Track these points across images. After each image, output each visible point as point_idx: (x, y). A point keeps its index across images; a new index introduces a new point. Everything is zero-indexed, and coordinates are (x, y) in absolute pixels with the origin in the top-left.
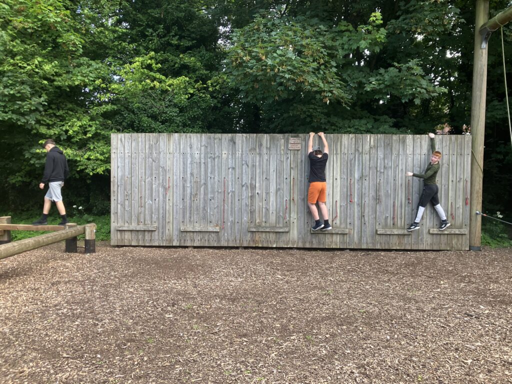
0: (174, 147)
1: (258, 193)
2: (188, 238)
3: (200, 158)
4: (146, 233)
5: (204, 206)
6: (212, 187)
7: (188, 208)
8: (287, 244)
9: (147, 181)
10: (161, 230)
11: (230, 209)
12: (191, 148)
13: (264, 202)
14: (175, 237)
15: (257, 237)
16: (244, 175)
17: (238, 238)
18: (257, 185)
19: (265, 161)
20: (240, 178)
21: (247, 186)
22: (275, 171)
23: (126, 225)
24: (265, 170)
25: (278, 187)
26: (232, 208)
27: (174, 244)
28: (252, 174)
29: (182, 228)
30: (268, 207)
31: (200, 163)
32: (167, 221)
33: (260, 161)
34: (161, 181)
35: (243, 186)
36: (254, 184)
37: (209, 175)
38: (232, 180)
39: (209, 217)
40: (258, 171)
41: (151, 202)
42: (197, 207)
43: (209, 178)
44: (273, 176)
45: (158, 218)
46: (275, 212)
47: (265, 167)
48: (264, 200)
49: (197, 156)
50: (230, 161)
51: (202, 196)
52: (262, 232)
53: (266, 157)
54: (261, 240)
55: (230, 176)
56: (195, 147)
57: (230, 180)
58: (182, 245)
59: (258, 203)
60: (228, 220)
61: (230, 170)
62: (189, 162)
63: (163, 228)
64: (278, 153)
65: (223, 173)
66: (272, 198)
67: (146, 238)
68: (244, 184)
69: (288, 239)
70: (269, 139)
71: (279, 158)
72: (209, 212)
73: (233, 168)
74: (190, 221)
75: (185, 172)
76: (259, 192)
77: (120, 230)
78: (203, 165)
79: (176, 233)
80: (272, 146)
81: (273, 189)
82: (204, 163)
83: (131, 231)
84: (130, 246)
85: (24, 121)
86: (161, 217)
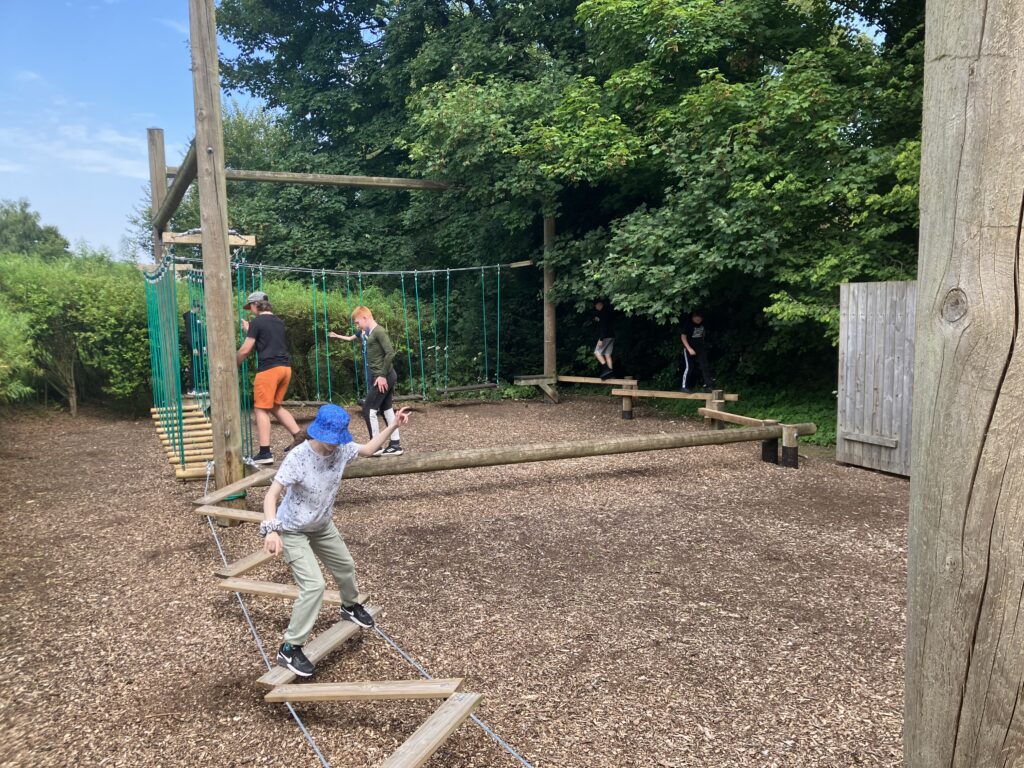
4: (883, 450)
9: (886, 361)
10: (904, 450)
23: (857, 432)
34: (906, 364)
41: (891, 399)
45: (900, 427)
63: (907, 446)
67: (883, 458)
77: (848, 440)
83: (863, 443)
84: (861, 467)
85: (751, 267)
86: (904, 426)
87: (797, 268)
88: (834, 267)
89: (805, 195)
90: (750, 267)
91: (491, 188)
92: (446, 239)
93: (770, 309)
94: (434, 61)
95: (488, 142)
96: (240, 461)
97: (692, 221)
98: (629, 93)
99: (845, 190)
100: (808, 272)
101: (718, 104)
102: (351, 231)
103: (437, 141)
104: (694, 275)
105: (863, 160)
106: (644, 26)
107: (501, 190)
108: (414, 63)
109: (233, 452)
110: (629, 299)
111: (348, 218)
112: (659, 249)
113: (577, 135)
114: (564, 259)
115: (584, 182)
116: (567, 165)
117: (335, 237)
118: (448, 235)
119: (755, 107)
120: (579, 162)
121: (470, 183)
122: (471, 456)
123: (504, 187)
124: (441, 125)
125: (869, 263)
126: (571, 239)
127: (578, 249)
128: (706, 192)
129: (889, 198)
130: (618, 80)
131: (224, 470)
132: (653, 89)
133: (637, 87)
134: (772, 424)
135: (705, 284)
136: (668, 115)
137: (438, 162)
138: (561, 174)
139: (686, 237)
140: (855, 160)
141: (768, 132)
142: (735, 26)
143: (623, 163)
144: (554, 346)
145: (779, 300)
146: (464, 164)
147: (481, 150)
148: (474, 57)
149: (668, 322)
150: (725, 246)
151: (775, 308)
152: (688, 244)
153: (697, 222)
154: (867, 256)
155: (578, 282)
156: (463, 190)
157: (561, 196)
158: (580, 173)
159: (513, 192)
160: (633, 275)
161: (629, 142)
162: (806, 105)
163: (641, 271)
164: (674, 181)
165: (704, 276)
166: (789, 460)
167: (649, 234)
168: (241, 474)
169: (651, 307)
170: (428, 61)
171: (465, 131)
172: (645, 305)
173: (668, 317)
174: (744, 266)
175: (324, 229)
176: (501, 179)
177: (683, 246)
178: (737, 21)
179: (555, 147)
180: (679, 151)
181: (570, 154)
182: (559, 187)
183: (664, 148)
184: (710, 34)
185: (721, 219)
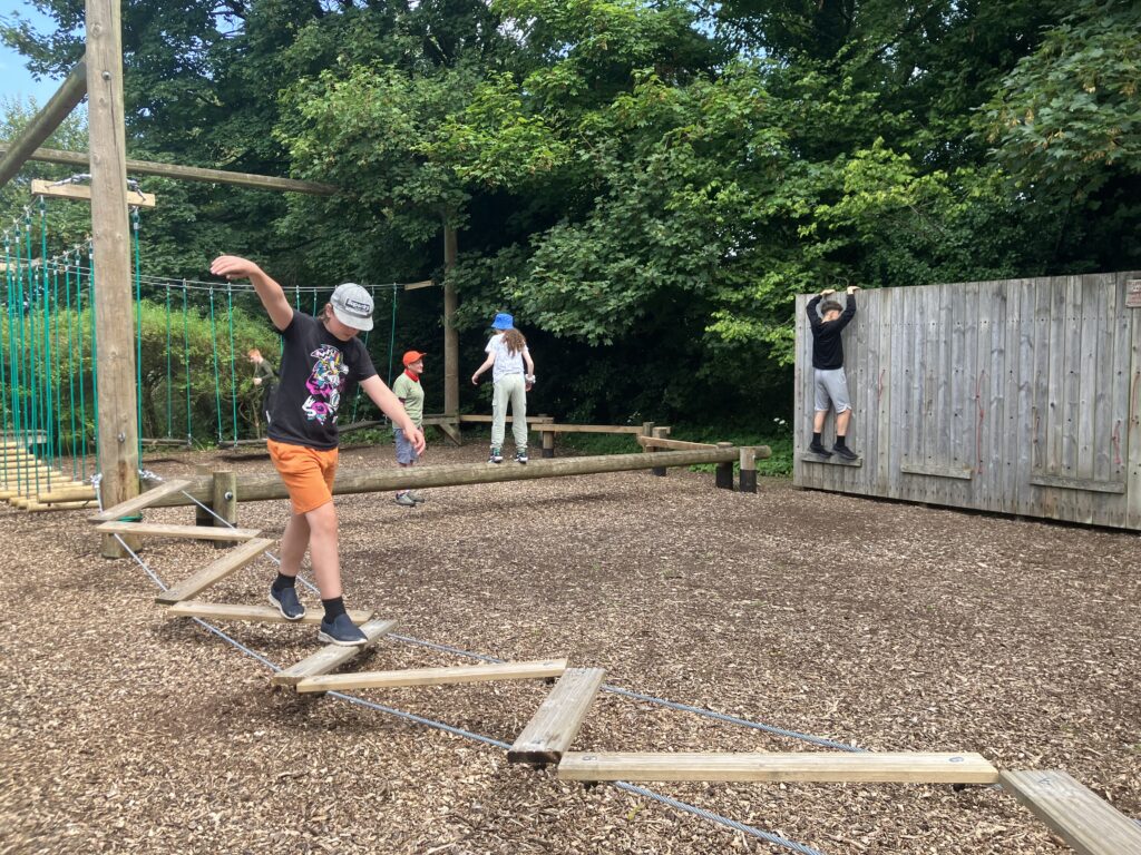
0: (894, 314)
1: (1052, 405)
2: (915, 487)
3: (938, 333)
4: (845, 470)
5: (945, 428)
6: (958, 390)
7: (915, 429)
8: (1120, 521)
10: (869, 468)
11: (993, 435)
12: (922, 313)
13: (1066, 423)
14: (892, 483)
15: (1049, 497)
16: (1023, 366)
17: (1008, 495)
18: (1052, 387)
19: (1069, 334)
20: (1015, 371)
21: (1029, 390)
22: (1094, 356)
24: (1069, 353)
25: (1099, 392)
26: (997, 434)
27: (891, 496)
28: (1041, 363)
29: (903, 466)
30: (1075, 436)
31: (938, 341)
32: (879, 451)
33: (1058, 335)
34: (870, 377)
35: (1020, 389)
36: (1045, 384)
37: (954, 365)
38: (999, 376)
39: (952, 449)
40: (1053, 357)
42: (931, 428)
43: (954, 372)
44: (1088, 370)
45: (865, 444)
46: (1090, 448)
47: (1069, 346)
48: (1066, 418)
49: (932, 328)
50: (995, 337)
51: (941, 407)
52: (1061, 488)
53: (1071, 326)
54: (1058, 505)
55: (995, 368)
56: (929, 312)
57: (994, 375)
58: (905, 498)
59: (1053, 428)
60: (989, 457)
61: (996, 354)
62: (917, 341)
63: (872, 464)
64: (1101, 316)
65: (981, 362)
66: (1085, 418)
67: (846, 479)
68: (1022, 384)
69: (1120, 511)
70: (1079, 284)
71: (1102, 326)
72: (952, 438)
73: (1001, 352)
74: (918, 453)
75: (910, 360)
76: (1055, 402)
77: (806, 462)
78: (942, 346)
79: (894, 474)
80: (1086, 302)
81: (1086, 396)
82: (945, 342)
83: (823, 464)
84: (822, 491)
85: (692, 284)
86: (870, 443)
87: (737, 287)
88: (777, 284)
89: (746, 208)
90: (690, 283)
91: (388, 194)
92: (320, 259)
93: (713, 328)
94: (314, 50)
95: (388, 139)
96: (136, 473)
97: (626, 234)
98: (551, 94)
99: (789, 203)
100: (749, 290)
101: (652, 108)
102: (202, 247)
103: (324, 137)
104: (629, 291)
105: (803, 173)
106: (568, 22)
107: (402, 197)
108: (288, 52)
109: (127, 460)
110: (557, 318)
111: (198, 231)
112: (589, 264)
113: (493, 137)
114: (473, 278)
115: (502, 188)
116: (484, 167)
117: (183, 252)
118: (323, 255)
119: (688, 115)
120: (498, 165)
121: (363, 188)
122: (417, 474)
123: (405, 192)
124: (330, 118)
125: (813, 281)
126: (481, 257)
127: (490, 268)
128: (640, 202)
129: (839, 209)
130: (539, 79)
131: (115, 485)
132: (578, 90)
133: (561, 86)
134: (727, 446)
135: (641, 302)
136: (595, 118)
137: (327, 160)
138: (476, 177)
139: (619, 251)
140: (796, 174)
141: (706, 139)
142: (665, 29)
143: (548, 168)
144: (457, 379)
145: (720, 319)
146: (359, 163)
147: (379, 147)
148: (365, 48)
149: (601, 343)
150: (663, 261)
151: (718, 327)
152: (622, 259)
153: (630, 236)
154: (811, 274)
155: (489, 305)
156: (353, 195)
157: (469, 207)
158: (500, 177)
159: (415, 199)
160: (563, 291)
161: (552, 146)
162: (747, 111)
163: (570, 288)
164: (605, 189)
165: (641, 293)
166: (748, 484)
167: (579, 247)
168: (136, 490)
169: (583, 327)
170: (307, 48)
171: (361, 125)
172: (576, 325)
173: (600, 337)
174: (684, 283)
175: (170, 242)
176: (400, 183)
177: (616, 260)
178: (666, 24)
179: (469, 147)
180: (609, 158)
181: (488, 155)
182: (468, 197)
183: (592, 153)
184: (639, 35)
185: (657, 231)
